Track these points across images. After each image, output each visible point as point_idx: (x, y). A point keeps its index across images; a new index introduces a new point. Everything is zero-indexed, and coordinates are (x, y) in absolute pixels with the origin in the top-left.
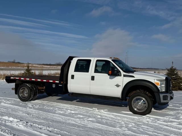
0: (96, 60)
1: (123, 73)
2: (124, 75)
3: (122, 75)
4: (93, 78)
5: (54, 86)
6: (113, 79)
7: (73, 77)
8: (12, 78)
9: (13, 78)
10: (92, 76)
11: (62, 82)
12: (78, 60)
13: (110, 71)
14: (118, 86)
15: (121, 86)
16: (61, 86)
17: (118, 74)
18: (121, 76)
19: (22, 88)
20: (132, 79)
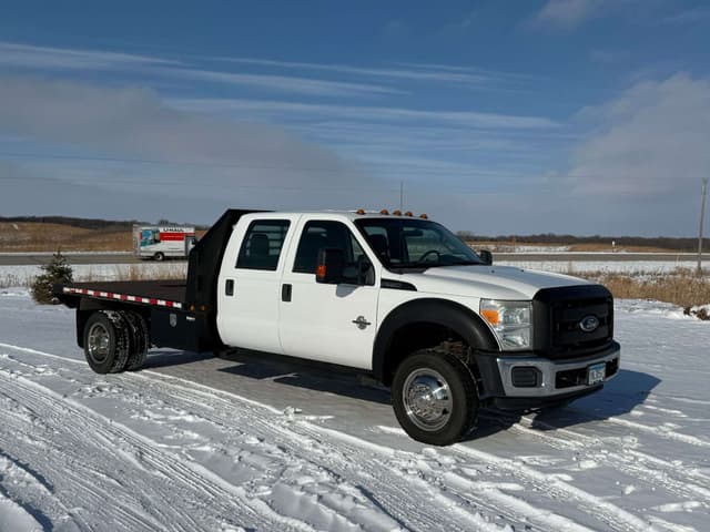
0: (306, 220)
1: (381, 272)
2: (383, 280)
3: (378, 283)
4: (287, 292)
5: (173, 322)
6: (347, 295)
7: (230, 287)
8: (66, 290)
9: (68, 290)
10: (284, 285)
11: (192, 308)
12: (254, 223)
13: (321, 265)
15: (373, 325)
16: (192, 322)
17: (363, 276)
18: (373, 284)
19: (94, 326)
20: (406, 296)
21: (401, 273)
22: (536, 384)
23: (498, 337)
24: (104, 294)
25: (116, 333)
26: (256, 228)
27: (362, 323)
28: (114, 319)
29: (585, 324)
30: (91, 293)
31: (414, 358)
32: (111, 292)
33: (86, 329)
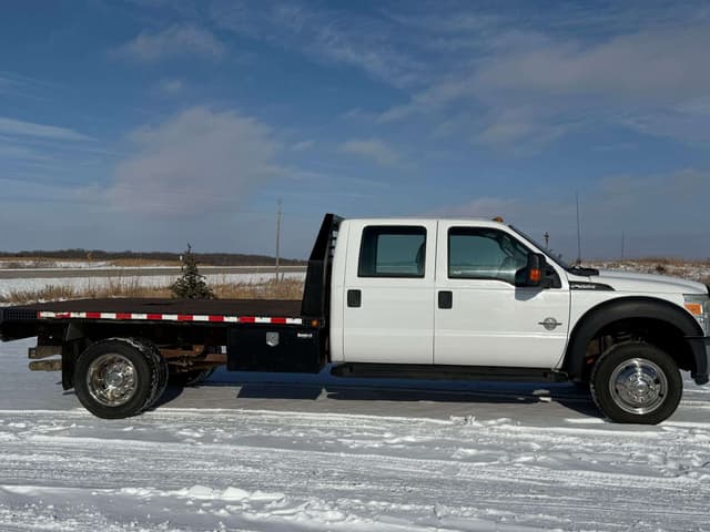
0: (448, 227)
2: (570, 283)
3: (565, 285)
4: (445, 300)
5: (272, 340)
6: (529, 298)
7: (354, 298)
8: (44, 315)
9: (52, 315)
11: (315, 323)
13: (535, 269)
14: (550, 325)
15: (565, 326)
16: (307, 339)
18: (560, 287)
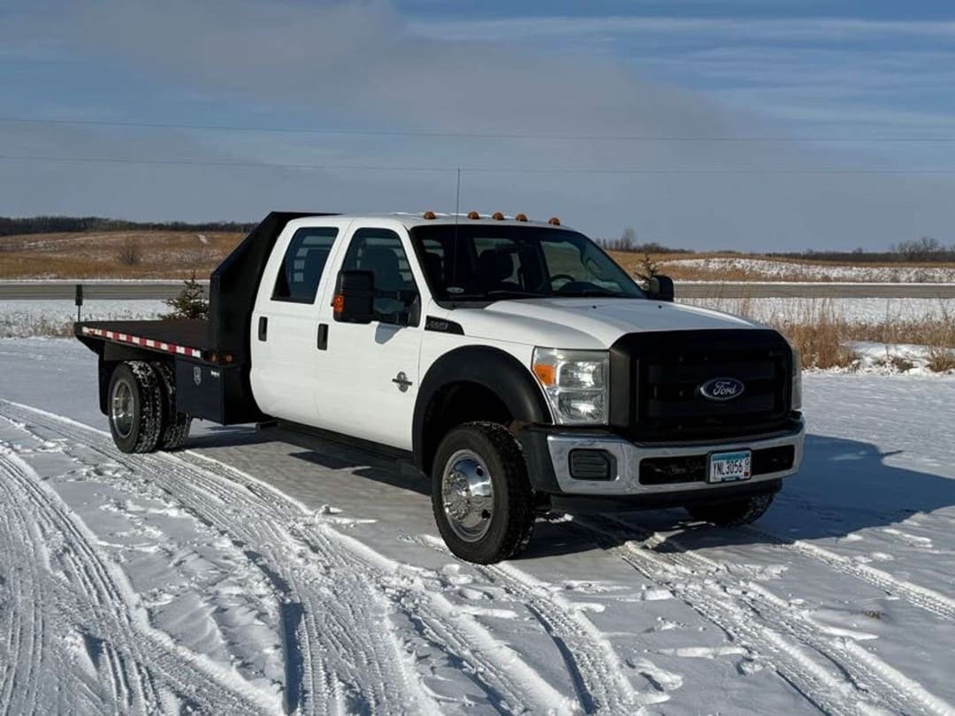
0: (356, 228)
2: (429, 319)
3: (423, 322)
5: (197, 378)
6: (386, 340)
8: (85, 331)
10: (320, 325)
11: (214, 358)
12: (302, 233)
15: (414, 386)
16: (216, 379)
18: (417, 325)
19: (118, 384)
20: (450, 342)
21: (452, 308)
22: (609, 476)
23: (553, 405)
24: (123, 337)
25: (141, 395)
26: (309, 240)
27: (403, 383)
28: (140, 374)
29: (709, 390)
30: (110, 335)
31: (455, 434)
32: (130, 334)
33: (110, 389)
